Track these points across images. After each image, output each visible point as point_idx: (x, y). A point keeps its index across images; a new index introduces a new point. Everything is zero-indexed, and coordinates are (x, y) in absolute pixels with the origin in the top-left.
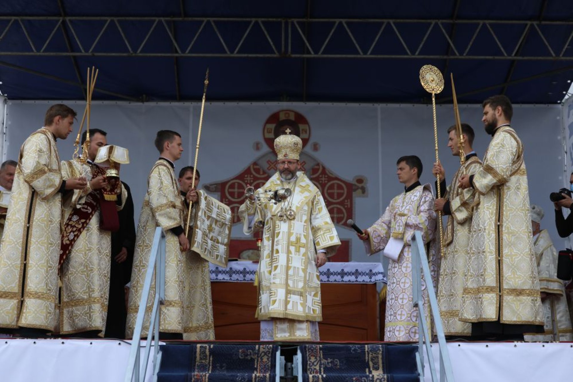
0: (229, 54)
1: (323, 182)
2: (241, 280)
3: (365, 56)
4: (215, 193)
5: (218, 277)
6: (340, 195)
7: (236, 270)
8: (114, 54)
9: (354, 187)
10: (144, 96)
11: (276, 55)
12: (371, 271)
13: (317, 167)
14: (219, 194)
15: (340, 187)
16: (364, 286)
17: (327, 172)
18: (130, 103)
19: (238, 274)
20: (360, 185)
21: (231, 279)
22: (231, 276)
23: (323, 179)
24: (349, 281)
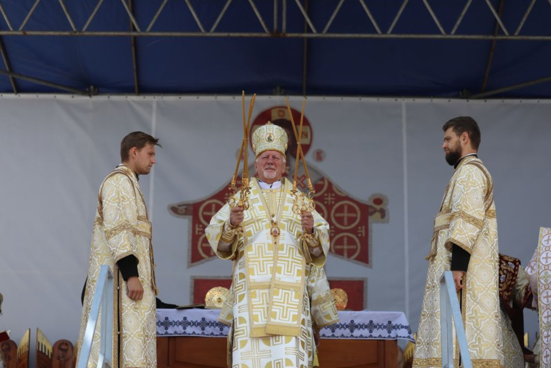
0: (203, 33)
1: (329, 203)
2: (217, 335)
3: (384, 36)
4: (185, 216)
5: (186, 331)
6: (351, 220)
7: (210, 322)
8: (51, 33)
9: (370, 210)
10: (92, 87)
11: (266, 34)
12: (390, 322)
13: (320, 183)
14: (191, 217)
15: (351, 210)
16: (381, 343)
17: (334, 189)
18: (73, 97)
19: (212, 327)
20: (378, 207)
21: (203, 333)
22: (203, 329)
23: (329, 199)
24: (361, 336)
